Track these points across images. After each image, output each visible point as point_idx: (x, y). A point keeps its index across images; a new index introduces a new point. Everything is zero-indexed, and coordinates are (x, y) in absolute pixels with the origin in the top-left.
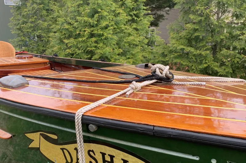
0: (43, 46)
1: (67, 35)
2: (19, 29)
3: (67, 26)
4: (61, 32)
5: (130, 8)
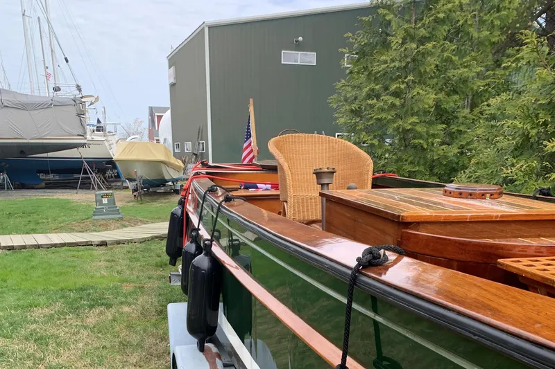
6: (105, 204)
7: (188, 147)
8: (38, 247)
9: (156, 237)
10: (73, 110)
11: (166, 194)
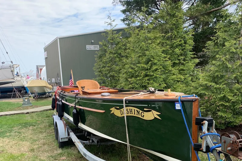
0: (115, 83)
1: (130, 76)
2: (100, 72)
3: (130, 70)
4: (127, 74)
5: (178, 55)
6: (26, 101)
7: (53, 80)
8: (7, 115)
9: (45, 110)
10: (10, 70)
11: (46, 98)
